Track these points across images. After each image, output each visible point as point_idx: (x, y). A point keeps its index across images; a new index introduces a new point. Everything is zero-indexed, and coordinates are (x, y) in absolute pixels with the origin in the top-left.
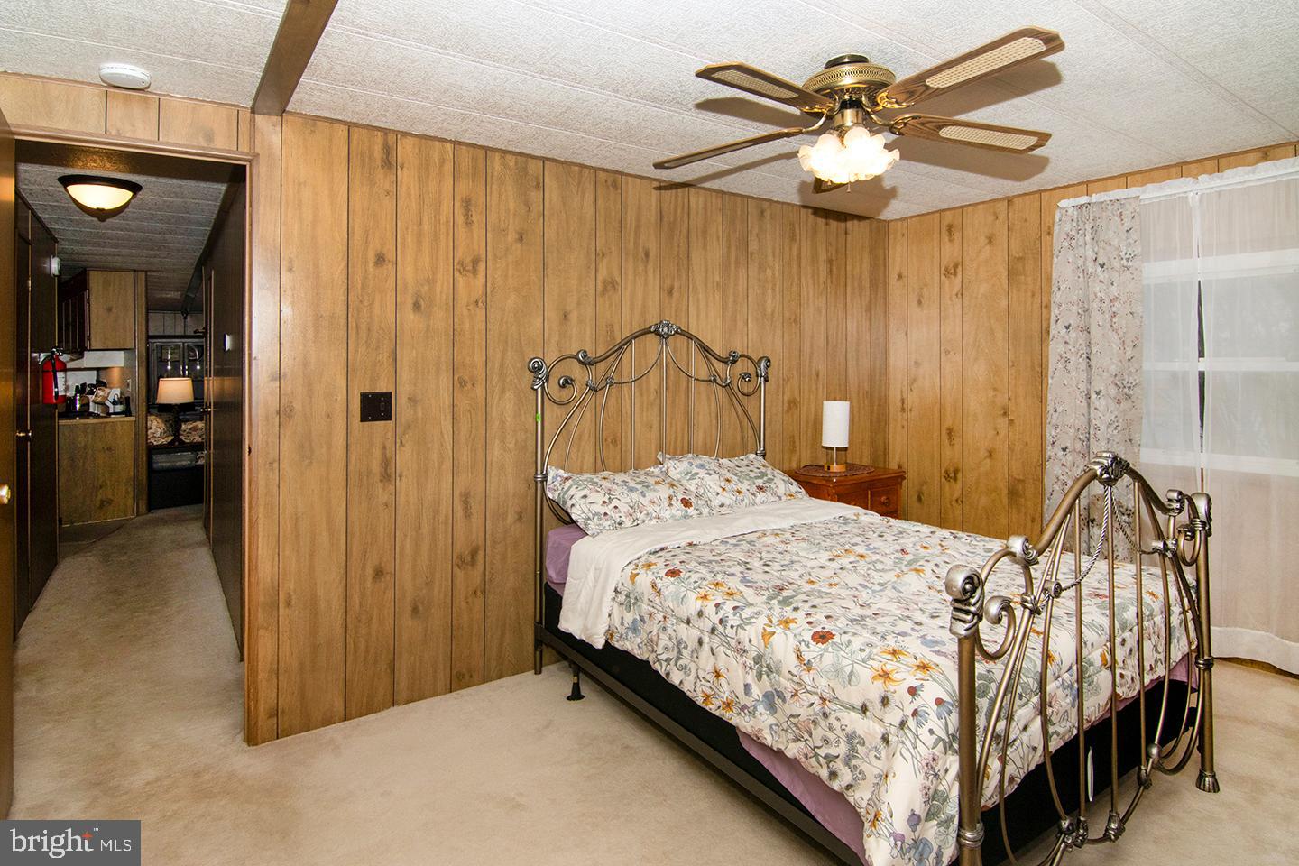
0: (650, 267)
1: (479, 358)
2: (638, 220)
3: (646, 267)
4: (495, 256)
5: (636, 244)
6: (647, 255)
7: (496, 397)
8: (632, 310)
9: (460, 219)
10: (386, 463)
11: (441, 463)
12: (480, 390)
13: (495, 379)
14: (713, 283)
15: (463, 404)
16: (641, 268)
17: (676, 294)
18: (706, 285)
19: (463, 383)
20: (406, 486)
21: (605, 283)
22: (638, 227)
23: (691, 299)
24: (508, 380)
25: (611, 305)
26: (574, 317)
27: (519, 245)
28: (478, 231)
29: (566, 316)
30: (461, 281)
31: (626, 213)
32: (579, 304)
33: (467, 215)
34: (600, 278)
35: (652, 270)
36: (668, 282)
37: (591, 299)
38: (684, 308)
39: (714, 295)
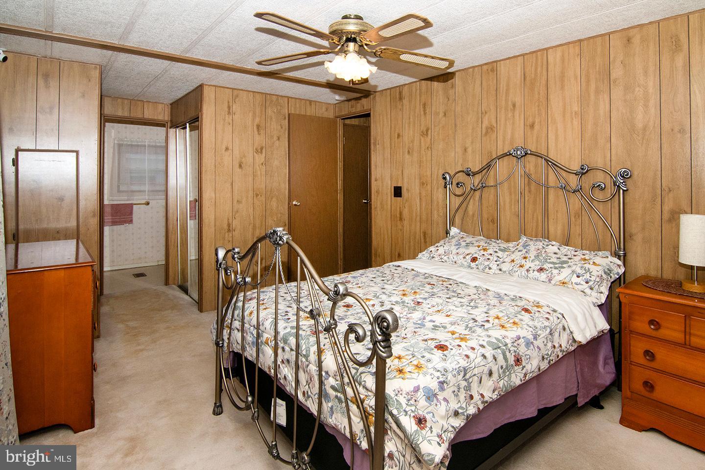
0: (517, 113)
1: (429, 173)
2: (508, 85)
3: (513, 113)
4: (435, 126)
5: (507, 101)
6: (514, 106)
7: (435, 191)
8: (504, 142)
9: (422, 113)
10: (401, 214)
11: (416, 217)
12: (429, 187)
13: (435, 182)
14: (572, 113)
15: (424, 194)
16: (510, 115)
17: (536, 127)
18: (564, 116)
19: (423, 184)
20: (406, 223)
21: (487, 128)
22: (508, 90)
23: (550, 128)
24: (440, 183)
25: (490, 141)
26: (470, 150)
27: (444, 118)
28: (428, 117)
29: (465, 150)
30: (422, 139)
31: (500, 84)
32: (472, 143)
33: (425, 111)
34: (484, 126)
35: (518, 115)
36: (530, 120)
37: (479, 137)
38: (544, 135)
39: (572, 122)
